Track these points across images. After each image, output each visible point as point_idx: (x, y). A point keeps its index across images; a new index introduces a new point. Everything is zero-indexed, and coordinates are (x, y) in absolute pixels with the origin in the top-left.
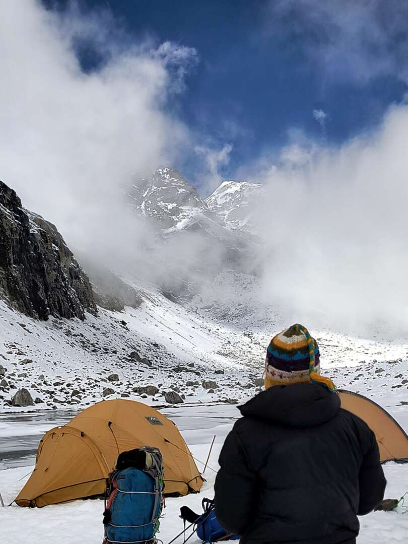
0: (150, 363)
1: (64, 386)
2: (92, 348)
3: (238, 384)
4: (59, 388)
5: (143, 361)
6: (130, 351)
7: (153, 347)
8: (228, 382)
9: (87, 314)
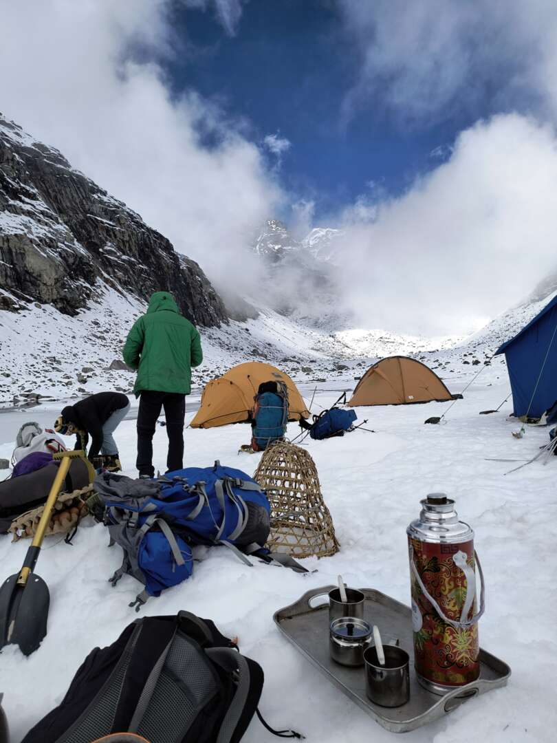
0: (266, 357)
1: (209, 372)
2: (227, 347)
3: (326, 369)
4: (206, 373)
5: (261, 355)
6: (252, 349)
7: (267, 346)
8: (319, 368)
9: (222, 324)
